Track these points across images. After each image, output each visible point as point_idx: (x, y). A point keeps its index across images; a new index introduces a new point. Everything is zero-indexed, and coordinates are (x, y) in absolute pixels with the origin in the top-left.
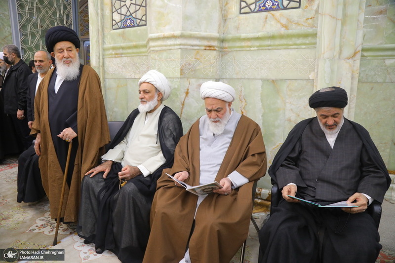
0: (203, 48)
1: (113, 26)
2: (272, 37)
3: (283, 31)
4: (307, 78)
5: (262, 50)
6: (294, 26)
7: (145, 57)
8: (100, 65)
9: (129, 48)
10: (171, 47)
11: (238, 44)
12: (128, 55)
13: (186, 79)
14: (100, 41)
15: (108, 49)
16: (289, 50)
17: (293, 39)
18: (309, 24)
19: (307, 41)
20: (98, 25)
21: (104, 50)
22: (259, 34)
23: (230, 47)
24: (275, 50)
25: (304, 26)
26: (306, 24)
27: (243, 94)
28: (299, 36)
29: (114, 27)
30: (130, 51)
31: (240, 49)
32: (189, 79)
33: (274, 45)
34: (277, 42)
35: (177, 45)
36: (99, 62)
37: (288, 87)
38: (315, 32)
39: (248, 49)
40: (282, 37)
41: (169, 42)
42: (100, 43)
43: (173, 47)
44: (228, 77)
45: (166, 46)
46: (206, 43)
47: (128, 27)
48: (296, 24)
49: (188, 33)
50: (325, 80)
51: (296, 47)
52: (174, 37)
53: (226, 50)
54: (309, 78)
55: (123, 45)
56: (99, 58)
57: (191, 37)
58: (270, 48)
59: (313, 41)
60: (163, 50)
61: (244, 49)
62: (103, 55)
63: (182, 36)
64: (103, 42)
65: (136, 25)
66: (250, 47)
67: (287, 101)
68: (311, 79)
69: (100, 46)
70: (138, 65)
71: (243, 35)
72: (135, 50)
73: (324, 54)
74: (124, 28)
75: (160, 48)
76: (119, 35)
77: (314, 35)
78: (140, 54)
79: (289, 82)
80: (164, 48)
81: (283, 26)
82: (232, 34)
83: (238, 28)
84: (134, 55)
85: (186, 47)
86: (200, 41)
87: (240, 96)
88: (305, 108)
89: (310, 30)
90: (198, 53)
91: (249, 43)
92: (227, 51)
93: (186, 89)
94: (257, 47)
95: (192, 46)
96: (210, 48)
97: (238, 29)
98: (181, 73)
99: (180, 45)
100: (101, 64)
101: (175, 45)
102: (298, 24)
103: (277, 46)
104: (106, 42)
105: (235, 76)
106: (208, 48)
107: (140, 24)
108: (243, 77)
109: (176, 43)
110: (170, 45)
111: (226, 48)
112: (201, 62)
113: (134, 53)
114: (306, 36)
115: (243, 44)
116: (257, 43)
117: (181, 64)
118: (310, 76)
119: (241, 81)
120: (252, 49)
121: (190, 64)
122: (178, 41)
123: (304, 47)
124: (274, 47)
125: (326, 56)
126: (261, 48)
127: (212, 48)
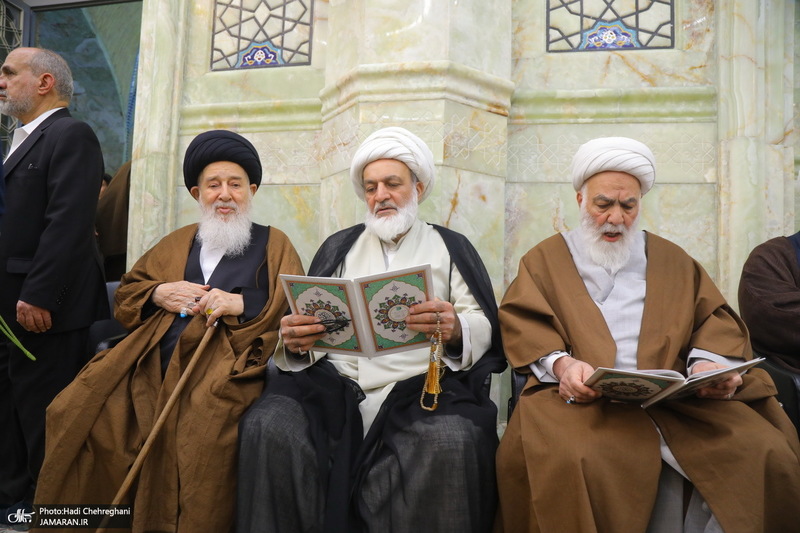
0: (486, 107)
1: (212, 62)
2: (625, 99)
3: (645, 88)
4: (702, 181)
5: (602, 123)
6: (667, 80)
7: (304, 134)
8: (169, 150)
9: (261, 111)
10: (417, 96)
11: (548, 110)
12: (255, 129)
13: (452, 170)
14: (176, 93)
15: (197, 114)
16: (661, 126)
17: (668, 104)
18: (696, 77)
19: (697, 108)
20: (175, 57)
21: (183, 115)
22: (597, 92)
23: (528, 116)
24: (631, 125)
25: (686, 80)
26: (690, 78)
27: (561, 215)
28: (680, 98)
29: (215, 66)
30: (261, 119)
31: (555, 121)
32: (459, 172)
33: (628, 115)
34: (635, 109)
35: (436, 90)
36: (169, 143)
37: (661, 198)
38: (712, 92)
39: (572, 120)
40: (644, 99)
41: (413, 83)
42: (176, 99)
43: (425, 96)
44: (525, 178)
45: (403, 91)
46: (491, 97)
47: (256, 65)
48: (670, 76)
49: (459, 66)
50: (751, 178)
51: (674, 119)
52: (430, 72)
53: (521, 121)
54: (705, 179)
55: (241, 104)
56: (169, 133)
57: (466, 77)
58: (620, 119)
59: (708, 108)
60: (395, 101)
61: (563, 120)
62: (180, 128)
63: (449, 72)
64: (184, 98)
65: (280, 62)
66: (577, 117)
67: (661, 227)
68: (709, 181)
69: (175, 105)
70: (281, 151)
71: (561, 93)
72: (277, 118)
73: (743, 128)
74: (244, 67)
75: (387, 97)
76: (233, 82)
77: (712, 97)
78: (290, 128)
79: (662, 188)
80: (399, 96)
81: (645, 78)
82: (534, 88)
83: (545, 79)
84: (272, 128)
85: (455, 97)
86: (480, 91)
87: (555, 219)
88: (700, 240)
89: (702, 89)
90: (476, 114)
91: (574, 110)
92: (523, 124)
93: (453, 192)
94: (591, 118)
95: (467, 97)
96: (496, 109)
97: (546, 81)
98: (445, 154)
99: (444, 90)
100: (173, 148)
101: (430, 90)
102: (674, 76)
103: (635, 116)
104: (190, 97)
105: (542, 177)
106: (494, 110)
107: (293, 60)
108: (562, 180)
109: (433, 85)
110: (418, 91)
111: (521, 117)
112: (481, 137)
113: (273, 124)
114: (693, 98)
115: (561, 110)
116: (592, 110)
117: (446, 133)
118: (706, 176)
119: (557, 186)
120: (580, 120)
121: (461, 137)
122: (441, 82)
123: (691, 119)
124: (629, 119)
125: (748, 131)
126: (600, 120)
127: (501, 111)
